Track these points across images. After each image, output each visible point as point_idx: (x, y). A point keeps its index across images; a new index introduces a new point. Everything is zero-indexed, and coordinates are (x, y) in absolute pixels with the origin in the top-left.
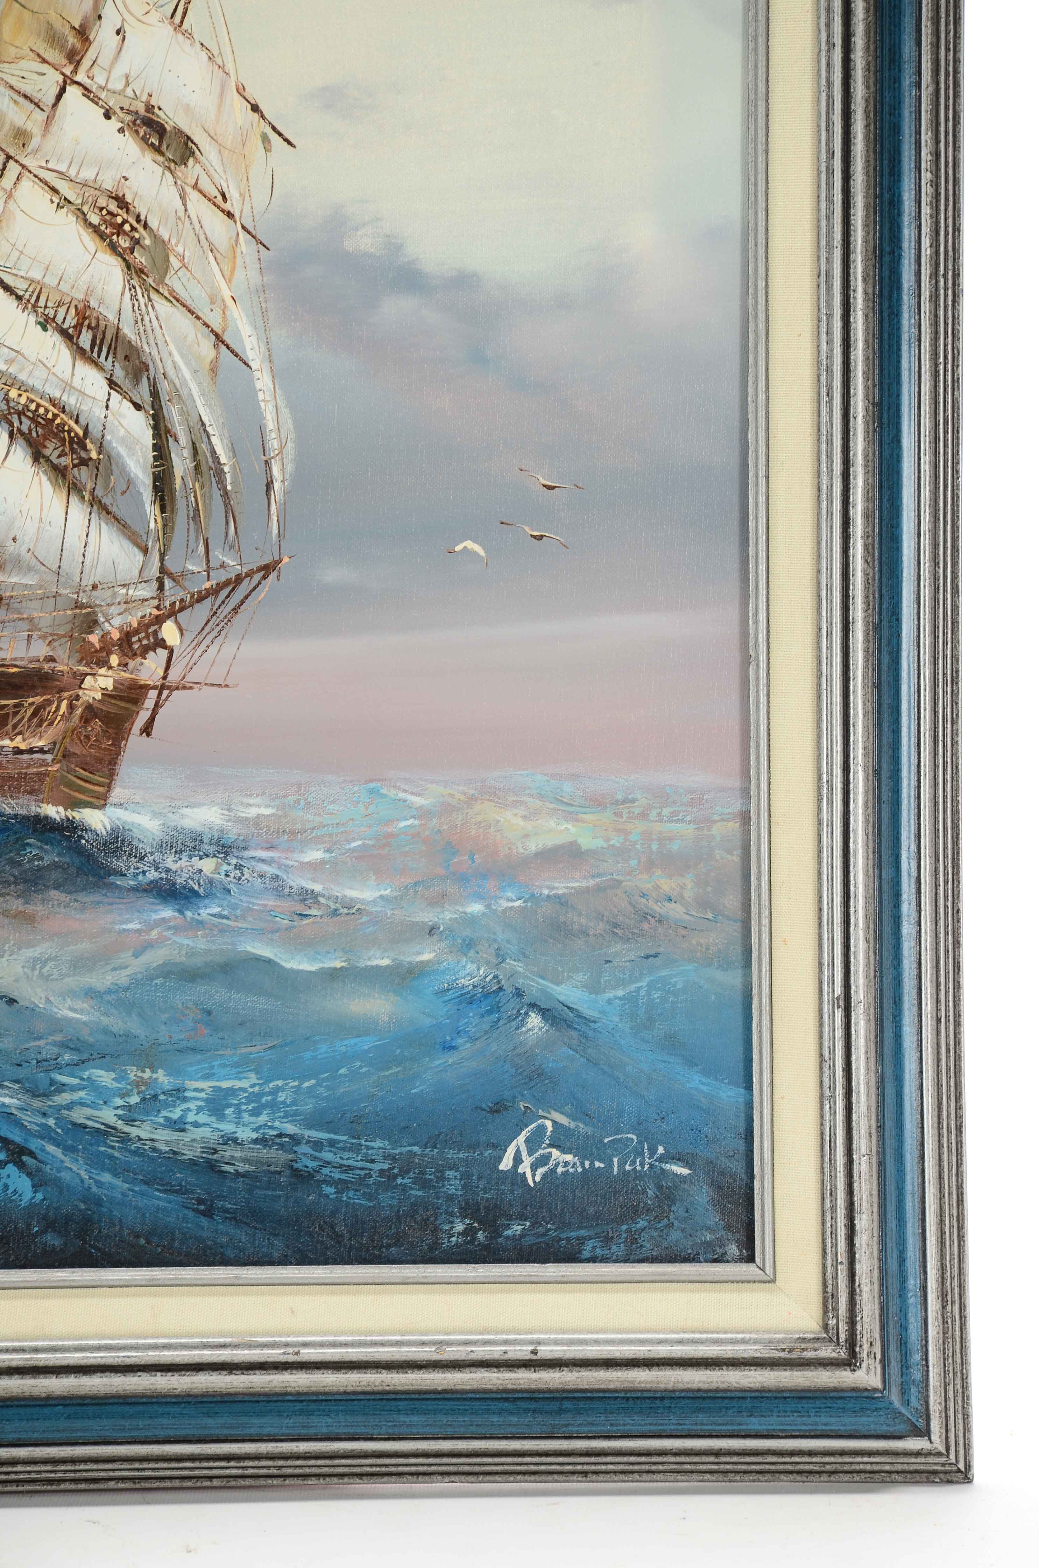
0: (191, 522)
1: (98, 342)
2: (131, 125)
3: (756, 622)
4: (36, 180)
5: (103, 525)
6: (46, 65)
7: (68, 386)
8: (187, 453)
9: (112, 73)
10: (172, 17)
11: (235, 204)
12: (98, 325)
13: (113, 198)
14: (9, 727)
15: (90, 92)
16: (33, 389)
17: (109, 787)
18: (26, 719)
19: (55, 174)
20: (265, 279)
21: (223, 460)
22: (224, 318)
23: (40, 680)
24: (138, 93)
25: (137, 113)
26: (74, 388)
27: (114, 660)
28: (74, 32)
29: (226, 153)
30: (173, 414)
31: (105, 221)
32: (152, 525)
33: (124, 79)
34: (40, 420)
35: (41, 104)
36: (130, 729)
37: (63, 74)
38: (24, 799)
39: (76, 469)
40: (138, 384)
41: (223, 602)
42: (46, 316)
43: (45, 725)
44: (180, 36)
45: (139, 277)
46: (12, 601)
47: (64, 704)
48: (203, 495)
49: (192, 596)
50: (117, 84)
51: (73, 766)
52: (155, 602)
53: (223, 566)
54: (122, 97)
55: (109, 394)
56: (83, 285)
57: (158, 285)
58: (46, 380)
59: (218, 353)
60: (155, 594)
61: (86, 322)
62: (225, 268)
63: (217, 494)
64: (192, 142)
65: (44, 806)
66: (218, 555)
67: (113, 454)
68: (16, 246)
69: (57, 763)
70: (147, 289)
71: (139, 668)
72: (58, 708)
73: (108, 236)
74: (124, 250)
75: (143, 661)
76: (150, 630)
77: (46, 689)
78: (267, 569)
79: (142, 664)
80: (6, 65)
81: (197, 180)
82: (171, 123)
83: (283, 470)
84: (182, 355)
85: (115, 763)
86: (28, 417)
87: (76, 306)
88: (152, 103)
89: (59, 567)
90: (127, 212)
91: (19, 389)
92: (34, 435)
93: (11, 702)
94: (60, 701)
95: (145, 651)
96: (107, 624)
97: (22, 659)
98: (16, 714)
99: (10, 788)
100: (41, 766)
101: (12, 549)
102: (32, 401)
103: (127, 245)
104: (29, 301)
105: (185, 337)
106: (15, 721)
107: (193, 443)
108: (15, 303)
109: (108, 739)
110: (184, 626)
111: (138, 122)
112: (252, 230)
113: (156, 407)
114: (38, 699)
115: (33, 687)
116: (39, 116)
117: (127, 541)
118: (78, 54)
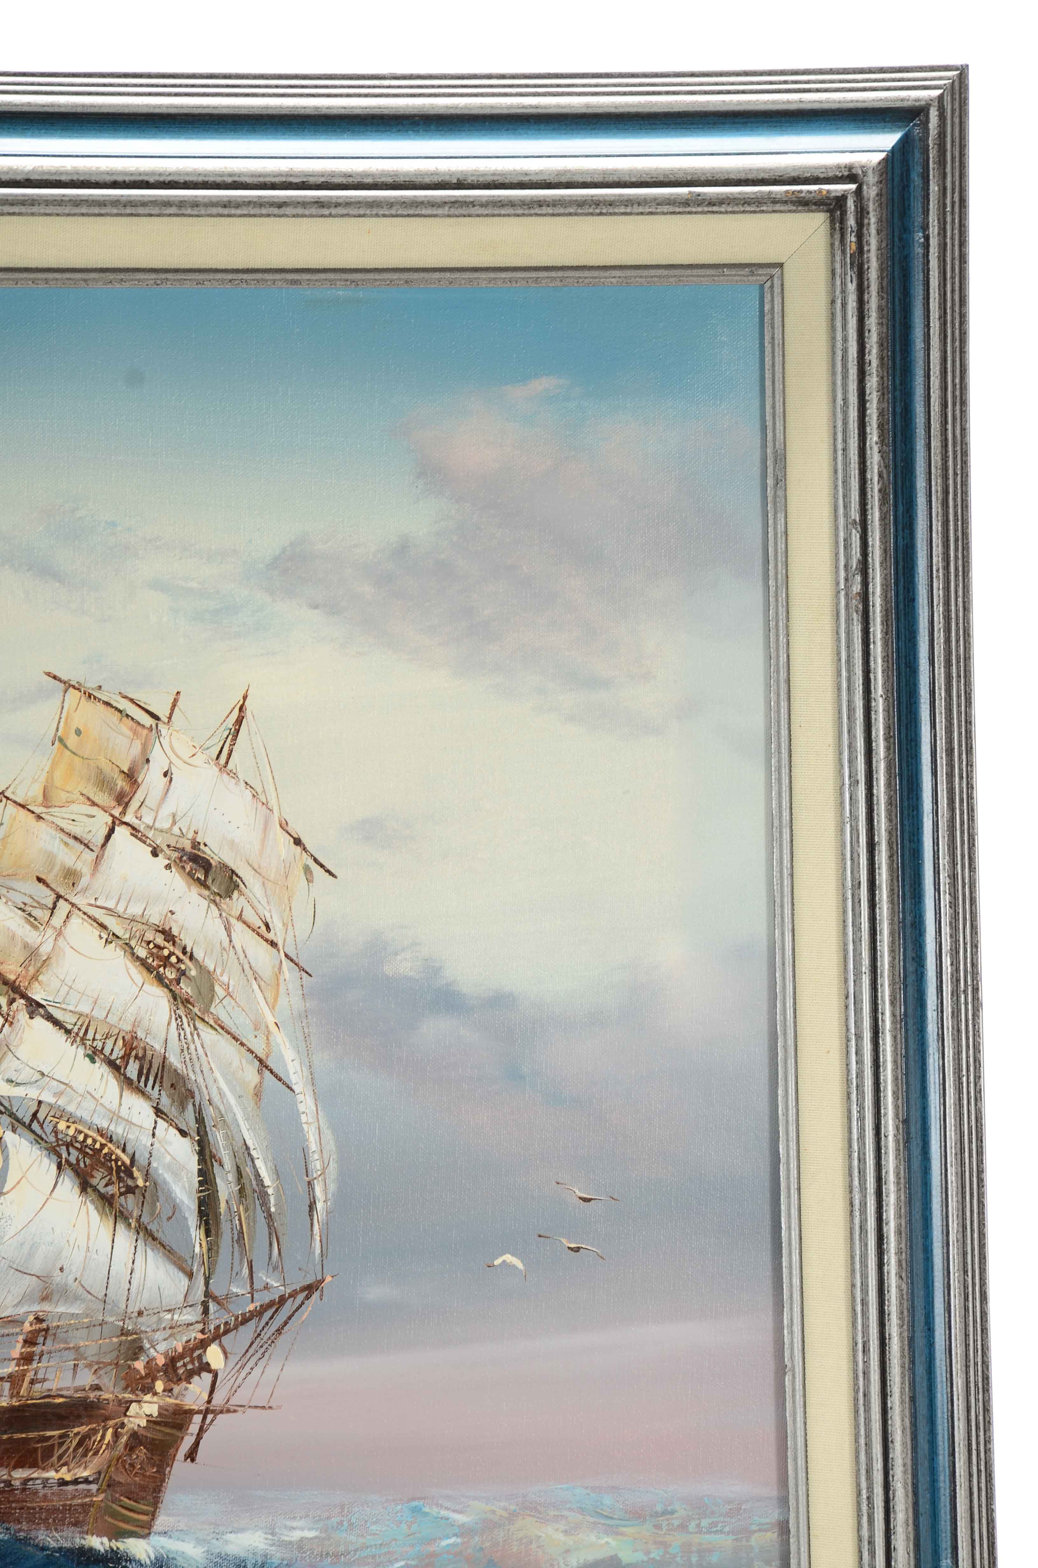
0: (236, 1245)
1: (145, 1071)
2: (178, 861)
3: (791, 1332)
4: (85, 917)
5: (149, 1251)
6: (96, 808)
7: (115, 1116)
8: (231, 1177)
9: (160, 813)
10: (217, 758)
11: (278, 934)
12: (144, 1056)
13: (159, 931)
14: (55, 1458)
15: (138, 831)
16: (81, 1121)
17: (153, 1515)
18: (71, 1450)
19: (104, 911)
20: (308, 1004)
21: (267, 1182)
22: (268, 1044)
23: (86, 1409)
24: (184, 831)
25: (183, 850)
26: (121, 1118)
27: (159, 1386)
28: (123, 775)
29: (269, 885)
30: (218, 1139)
31: (152, 954)
32: (197, 1250)
33: (171, 818)
34: (88, 1150)
35: (90, 845)
36: (175, 1456)
37: (112, 815)
38: (69, 1532)
39: (122, 1198)
40: (183, 1111)
41: (267, 1323)
42: (95, 1048)
43: (90, 1454)
44: (225, 776)
45: (185, 1007)
46: (59, 1331)
47: (109, 1433)
48: (247, 1218)
49: (236, 1319)
50: (164, 823)
51: (117, 1495)
52: (200, 1326)
53: (267, 1287)
54: (169, 835)
55: (156, 1122)
56: (130, 1016)
57: (203, 1013)
58: (94, 1111)
59: (262, 1078)
60: (199, 1318)
61: (134, 1053)
62: (268, 995)
63: (260, 1216)
64: (237, 875)
65: (89, 1537)
66: (263, 1277)
67: (159, 1181)
68: (66, 982)
69: (102, 1492)
70: (192, 1017)
71: (184, 1393)
72: (103, 1437)
73: (155, 969)
74: (171, 981)
75: (188, 1385)
76: (196, 1354)
77: (91, 1418)
78: (310, 1289)
79: (186, 1389)
80: (57, 809)
81: (242, 911)
82: (216, 858)
83: (325, 1190)
84: (228, 1082)
85: (160, 1490)
86: (76, 1148)
87: (123, 1037)
88: (198, 840)
89: (106, 1295)
90: (174, 945)
91: (68, 1121)
92: (82, 1165)
93: (56, 1433)
94: (105, 1430)
95: (190, 1375)
96: (152, 1350)
97: (68, 1389)
98: (61, 1444)
99: (54, 1521)
100: (86, 1496)
101: (59, 1279)
102: (80, 1132)
103: (173, 976)
104: (77, 1034)
105: (230, 1064)
106: (61, 1451)
107: (238, 1167)
108: (64, 1037)
109: (153, 1467)
110: (228, 1350)
111: (185, 858)
112: (295, 958)
113: (202, 1133)
114: (84, 1429)
115: (79, 1417)
116: (89, 856)
117: (172, 1266)
118: (127, 796)
